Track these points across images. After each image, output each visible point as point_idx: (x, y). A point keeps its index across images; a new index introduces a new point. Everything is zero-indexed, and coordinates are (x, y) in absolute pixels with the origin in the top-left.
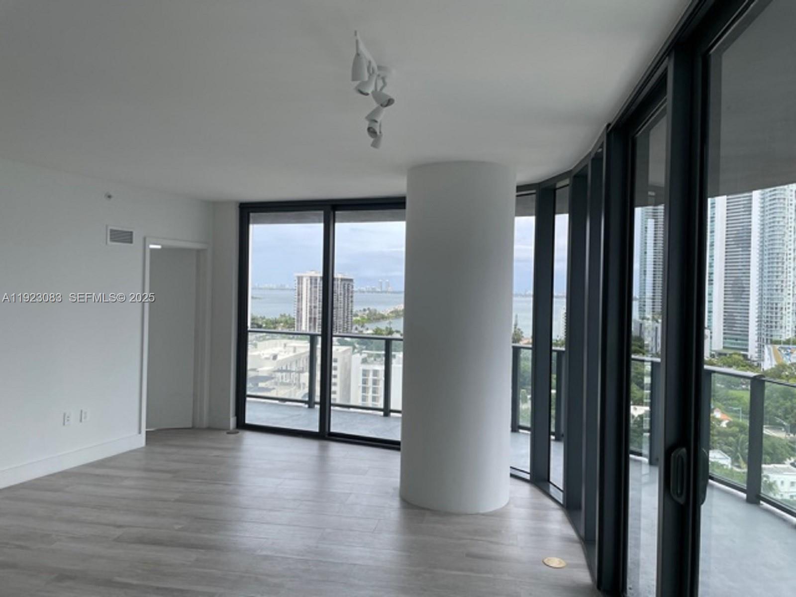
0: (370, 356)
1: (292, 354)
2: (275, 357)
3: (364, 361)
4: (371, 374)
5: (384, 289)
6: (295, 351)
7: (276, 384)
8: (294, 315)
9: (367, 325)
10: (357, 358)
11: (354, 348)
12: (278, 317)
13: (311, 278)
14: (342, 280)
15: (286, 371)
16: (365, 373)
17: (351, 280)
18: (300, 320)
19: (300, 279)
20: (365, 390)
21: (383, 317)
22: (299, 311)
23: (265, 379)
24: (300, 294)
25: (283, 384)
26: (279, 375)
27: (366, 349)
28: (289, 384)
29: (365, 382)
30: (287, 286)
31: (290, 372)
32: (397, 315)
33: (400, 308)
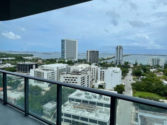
0: (102, 68)
1: (86, 67)
2: (82, 68)
3: (101, 69)
4: (102, 72)
5: (105, 53)
6: (86, 66)
7: (82, 73)
8: (86, 59)
9: (102, 61)
10: (99, 68)
11: (99, 66)
12: (83, 59)
13: (90, 51)
14: (96, 51)
15: (84, 71)
16: (101, 72)
17: (98, 51)
19: (87, 51)
20: (101, 75)
21: (105, 59)
22: (87, 58)
23: (80, 72)
24: (87, 54)
25: (84, 73)
26: (83, 71)
27: (101, 66)
29: (101, 73)
30: (85, 53)
31: (85, 71)
32: (108, 59)
33: (109, 57)
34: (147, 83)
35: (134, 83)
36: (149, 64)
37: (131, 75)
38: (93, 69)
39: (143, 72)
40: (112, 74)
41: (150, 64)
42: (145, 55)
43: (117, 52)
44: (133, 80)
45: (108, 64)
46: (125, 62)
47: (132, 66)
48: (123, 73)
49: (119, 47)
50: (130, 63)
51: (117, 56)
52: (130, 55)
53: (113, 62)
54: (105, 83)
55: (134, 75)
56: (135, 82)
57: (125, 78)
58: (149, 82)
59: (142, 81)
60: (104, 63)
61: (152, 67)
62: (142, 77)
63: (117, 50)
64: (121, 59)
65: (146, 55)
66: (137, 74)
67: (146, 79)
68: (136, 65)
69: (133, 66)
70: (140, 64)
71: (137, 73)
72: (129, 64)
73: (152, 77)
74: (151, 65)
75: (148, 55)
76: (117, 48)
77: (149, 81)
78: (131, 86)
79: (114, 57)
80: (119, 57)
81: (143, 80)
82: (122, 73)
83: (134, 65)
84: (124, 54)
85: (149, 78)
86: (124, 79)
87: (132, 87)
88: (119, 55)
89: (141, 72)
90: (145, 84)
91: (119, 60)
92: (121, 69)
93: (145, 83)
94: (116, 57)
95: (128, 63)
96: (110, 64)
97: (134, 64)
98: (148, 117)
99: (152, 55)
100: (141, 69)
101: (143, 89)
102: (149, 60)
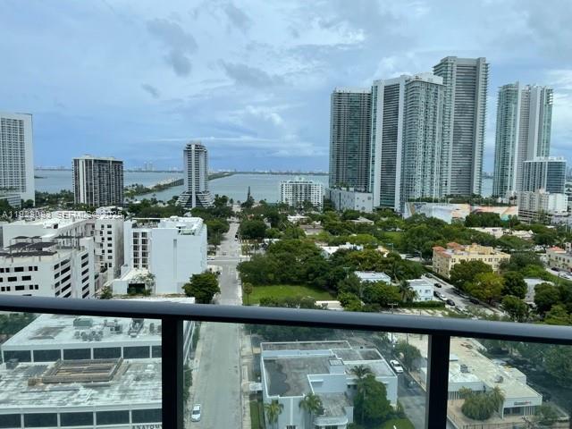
0: (139, 221)
1: (71, 223)
2: (56, 226)
3: (135, 226)
4: (140, 236)
5: (149, 169)
6: (74, 221)
7: (58, 248)
8: (73, 190)
9: (136, 197)
10: (129, 223)
11: (126, 215)
12: (59, 192)
13: (86, 160)
14: (113, 162)
15: (67, 237)
16: (136, 235)
17: (121, 162)
18: (78, 194)
19: (76, 162)
20: (135, 248)
21: (148, 191)
22: (77, 187)
23: (47, 245)
24: (77, 174)
25: (64, 248)
26: (61, 240)
27: (136, 216)
28: (70, 248)
29: (135, 242)
30: (67, 168)
31: (71, 237)
32: (160, 188)
33: (162, 183)
34: (282, 258)
35: (246, 262)
36: (284, 201)
37: (236, 236)
38: (103, 227)
39: (269, 224)
40: (175, 240)
41: (286, 200)
42: (273, 174)
43: (190, 166)
44: (243, 254)
45: (161, 205)
46: (217, 196)
47: (236, 209)
48: (212, 234)
49: (193, 147)
50: (232, 201)
51: (190, 179)
52: (231, 174)
53: (176, 198)
54: (150, 276)
55: (244, 238)
56: (249, 260)
57: (219, 249)
58: (285, 253)
59: (267, 253)
60: (145, 203)
61: (292, 207)
62: (267, 240)
63: (186, 157)
64: (202, 189)
65: (276, 174)
66: (252, 233)
67: (279, 246)
68: (248, 205)
69: (239, 210)
70: (261, 202)
71: (254, 230)
72: (228, 204)
73: (294, 237)
74: (290, 203)
75: (281, 174)
76: (188, 151)
77: (286, 250)
78: (237, 273)
79: (180, 183)
80: (197, 181)
81: (271, 251)
82: (209, 234)
83: (243, 205)
84: (211, 171)
85: (287, 243)
86: (215, 253)
87: (240, 275)
88: (197, 174)
89: (266, 227)
90: (276, 261)
91: (196, 193)
92: (204, 222)
93: (277, 258)
94: (186, 182)
95: (224, 199)
96: (167, 205)
97: (242, 202)
98: (288, 361)
99: (292, 174)
100: (263, 217)
101: (271, 276)
102: (284, 188)
